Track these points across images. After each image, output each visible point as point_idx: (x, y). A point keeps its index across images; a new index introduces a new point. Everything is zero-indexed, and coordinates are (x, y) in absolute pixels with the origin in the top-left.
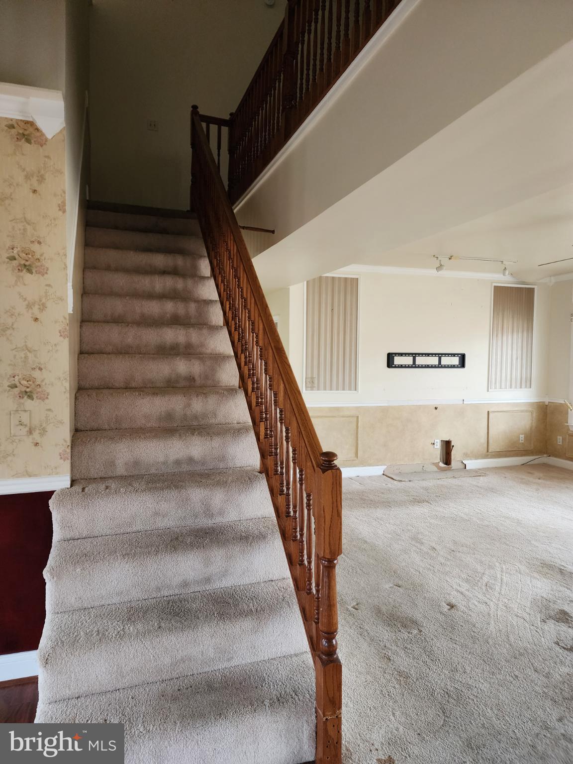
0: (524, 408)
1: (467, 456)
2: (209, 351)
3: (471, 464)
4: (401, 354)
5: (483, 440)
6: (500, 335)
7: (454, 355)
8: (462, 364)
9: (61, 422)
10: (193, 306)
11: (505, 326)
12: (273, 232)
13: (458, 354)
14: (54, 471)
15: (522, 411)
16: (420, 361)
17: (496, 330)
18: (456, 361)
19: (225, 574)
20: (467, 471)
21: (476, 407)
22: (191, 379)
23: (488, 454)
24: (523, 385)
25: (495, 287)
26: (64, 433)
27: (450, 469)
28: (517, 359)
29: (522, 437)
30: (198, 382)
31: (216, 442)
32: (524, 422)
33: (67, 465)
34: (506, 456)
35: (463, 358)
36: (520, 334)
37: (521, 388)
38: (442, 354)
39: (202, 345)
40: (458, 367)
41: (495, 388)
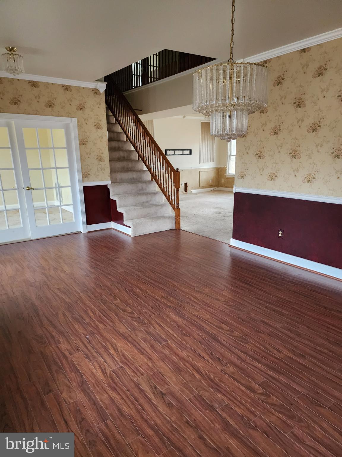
0: (211, 170)
1: (193, 188)
2: (124, 149)
3: (194, 191)
4: (170, 150)
5: (198, 182)
6: (203, 141)
7: (188, 150)
8: (191, 154)
9: (108, 167)
10: (115, 134)
11: (205, 137)
12: (141, 110)
13: (189, 150)
14: (107, 180)
15: (211, 171)
16: (176, 152)
17: (202, 140)
18: (188, 152)
19: (151, 201)
20: (193, 194)
21: (196, 170)
22: (124, 157)
23: (200, 187)
24: (211, 161)
25: (201, 122)
26: (108, 170)
27: (187, 193)
28: (209, 150)
29: (211, 181)
30: (126, 158)
31: (139, 174)
32: (212, 175)
33: (110, 178)
34: (206, 188)
35: (191, 151)
36: (210, 141)
37: (210, 162)
38: (184, 150)
39: (122, 147)
40: (189, 155)
41: (202, 162)
